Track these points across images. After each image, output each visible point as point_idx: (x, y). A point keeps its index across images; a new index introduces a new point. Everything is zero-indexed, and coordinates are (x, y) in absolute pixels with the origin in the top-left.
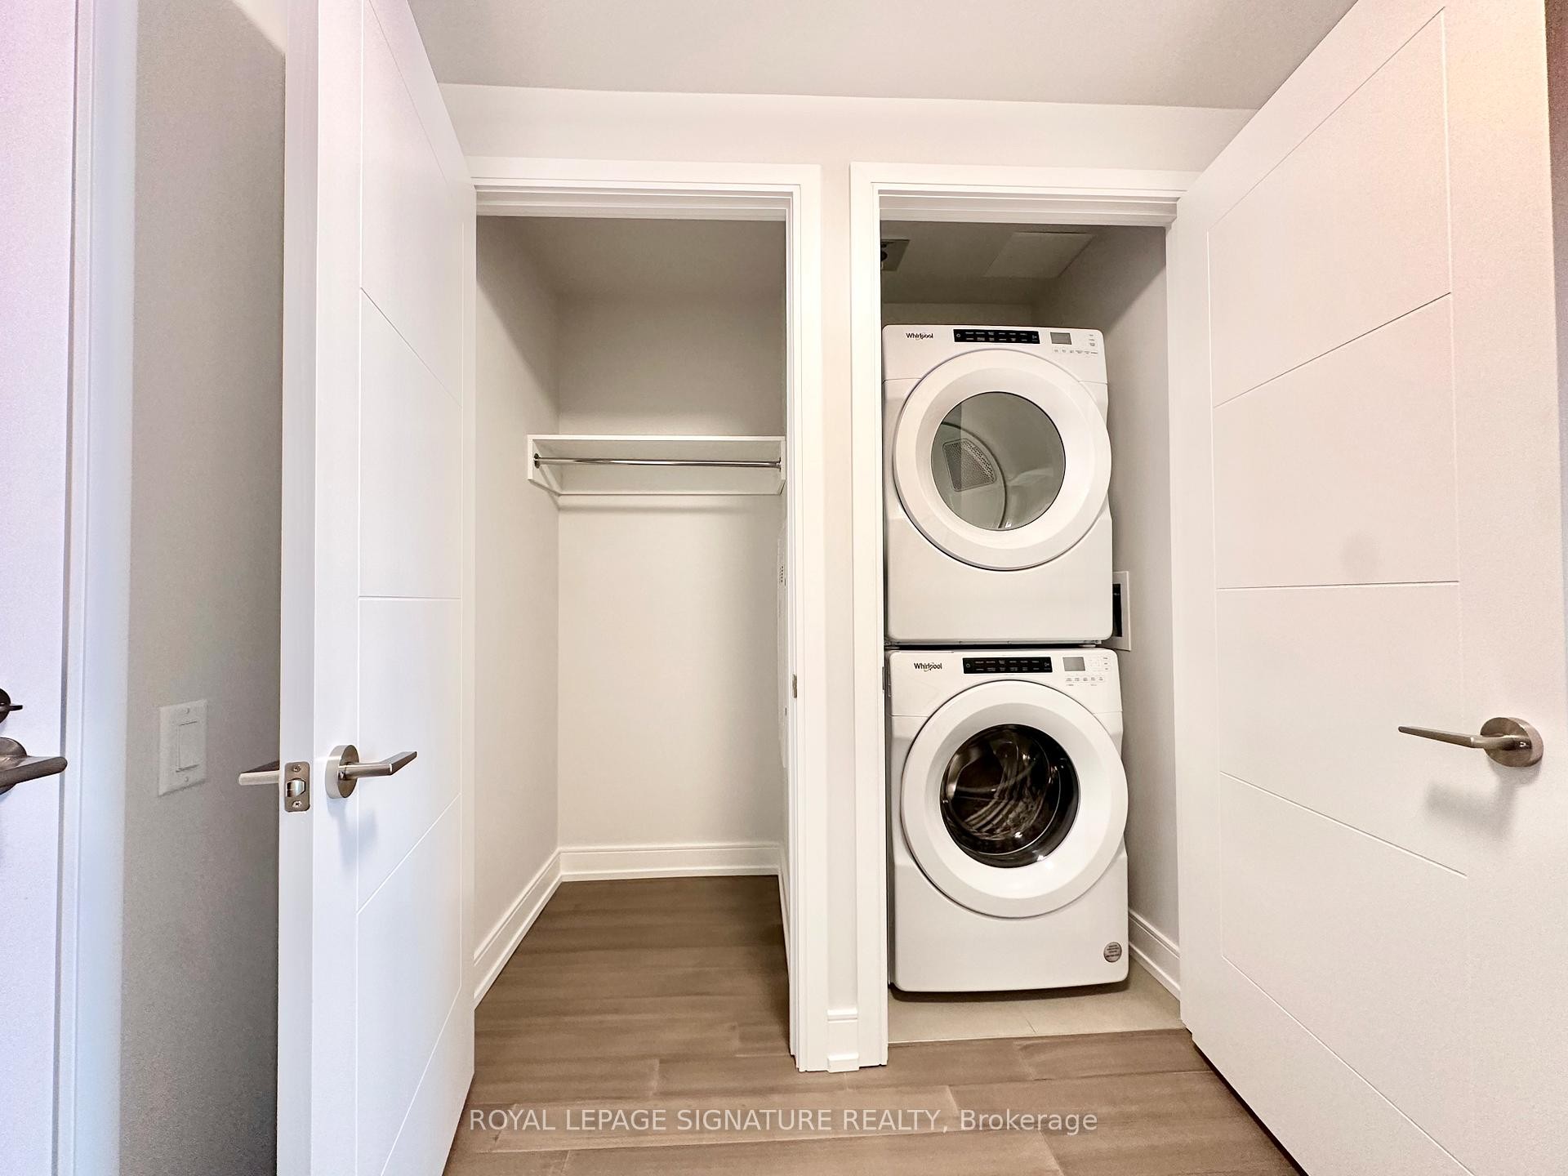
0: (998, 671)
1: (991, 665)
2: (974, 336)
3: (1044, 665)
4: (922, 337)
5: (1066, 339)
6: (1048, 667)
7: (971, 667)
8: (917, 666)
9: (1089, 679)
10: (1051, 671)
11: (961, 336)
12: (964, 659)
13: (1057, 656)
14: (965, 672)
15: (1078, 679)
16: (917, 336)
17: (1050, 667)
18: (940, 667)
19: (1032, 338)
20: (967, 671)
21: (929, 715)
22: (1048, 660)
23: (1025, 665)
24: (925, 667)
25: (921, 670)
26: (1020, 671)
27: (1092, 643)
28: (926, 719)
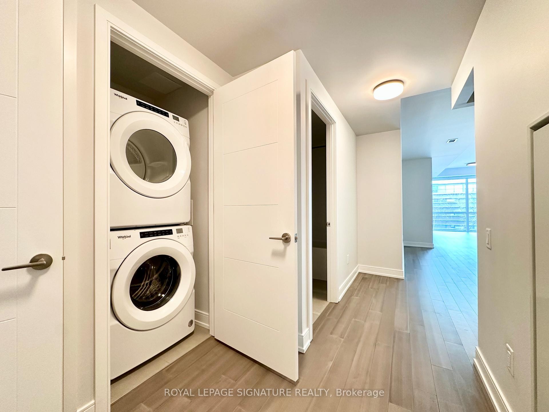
0: (154, 236)
1: (151, 234)
2: (145, 106)
3: (170, 232)
4: (122, 97)
5: (177, 119)
6: (171, 233)
7: (143, 235)
8: (119, 237)
9: (184, 235)
10: (172, 234)
11: (139, 104)
12: (140, 233)
13: (174, 229)
14: (141, 238)
15: (181, 236)
16: (119, 96)
17: (172, 232)
18: (130, 236)
19: (166, 115)
20: (141, 237)
21: (126, 257)
22: (171, 230)
23: (163, 233)
24: (123, 237)
25: (121, 239)
26: (162, 235)
27: (183, 223)
28: (124, 259)
